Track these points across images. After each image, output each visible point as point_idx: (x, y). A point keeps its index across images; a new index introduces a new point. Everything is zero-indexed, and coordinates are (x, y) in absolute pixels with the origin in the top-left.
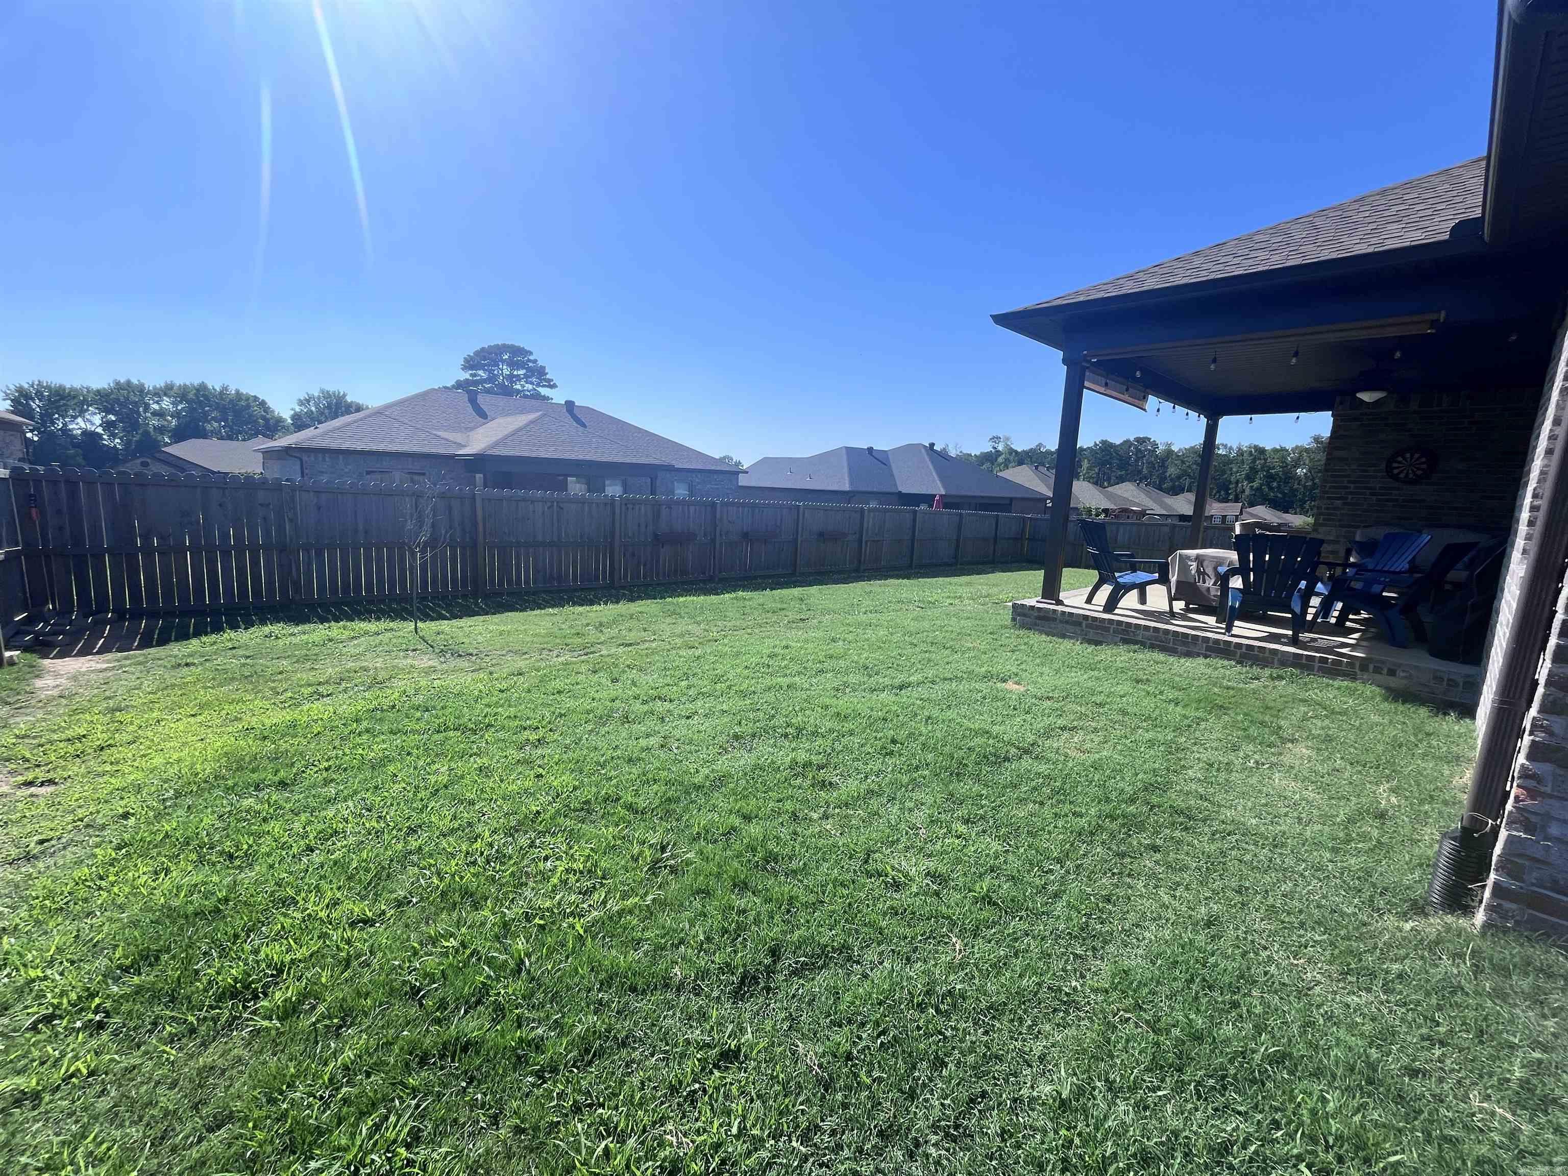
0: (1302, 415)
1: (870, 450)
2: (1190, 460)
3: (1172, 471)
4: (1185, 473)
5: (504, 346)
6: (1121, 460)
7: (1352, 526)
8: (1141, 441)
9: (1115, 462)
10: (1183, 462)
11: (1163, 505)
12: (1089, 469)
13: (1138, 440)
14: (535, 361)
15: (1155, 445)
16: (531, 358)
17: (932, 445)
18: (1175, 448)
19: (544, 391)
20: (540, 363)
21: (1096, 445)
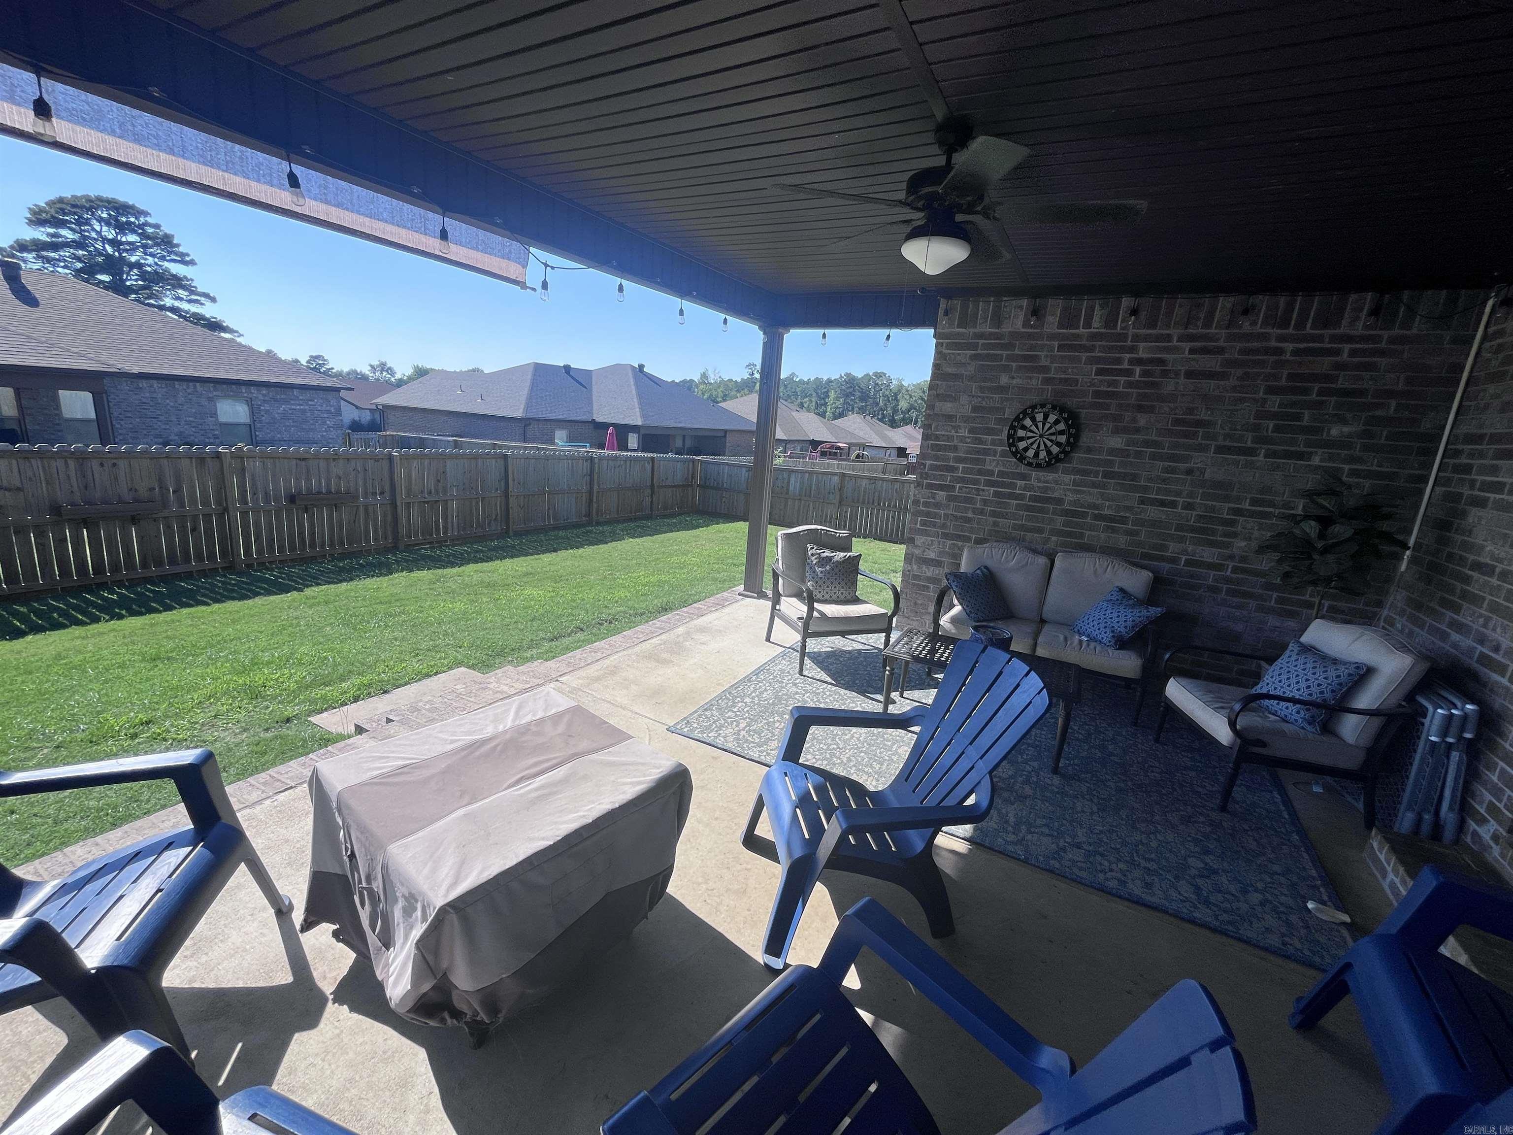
0: (895, 332)
1: (567, 369)
2: (917, 394)
3: (903, 405)
4: (912, 407)
5: (100, 199)
6: (862, 393)
7: (959, 537)
8: (879, 375)
9: (858, 394)
10: (911, 397)
11: (884, 437)
12: (837, 399)
13: (876, 374)
14: (157, 226)
15: (890, 380)
16: (149, 220)
17: (641, 367)
18: (905, 384)
19: (176, 269)
20: (166, 229)
21: (841, 377)
